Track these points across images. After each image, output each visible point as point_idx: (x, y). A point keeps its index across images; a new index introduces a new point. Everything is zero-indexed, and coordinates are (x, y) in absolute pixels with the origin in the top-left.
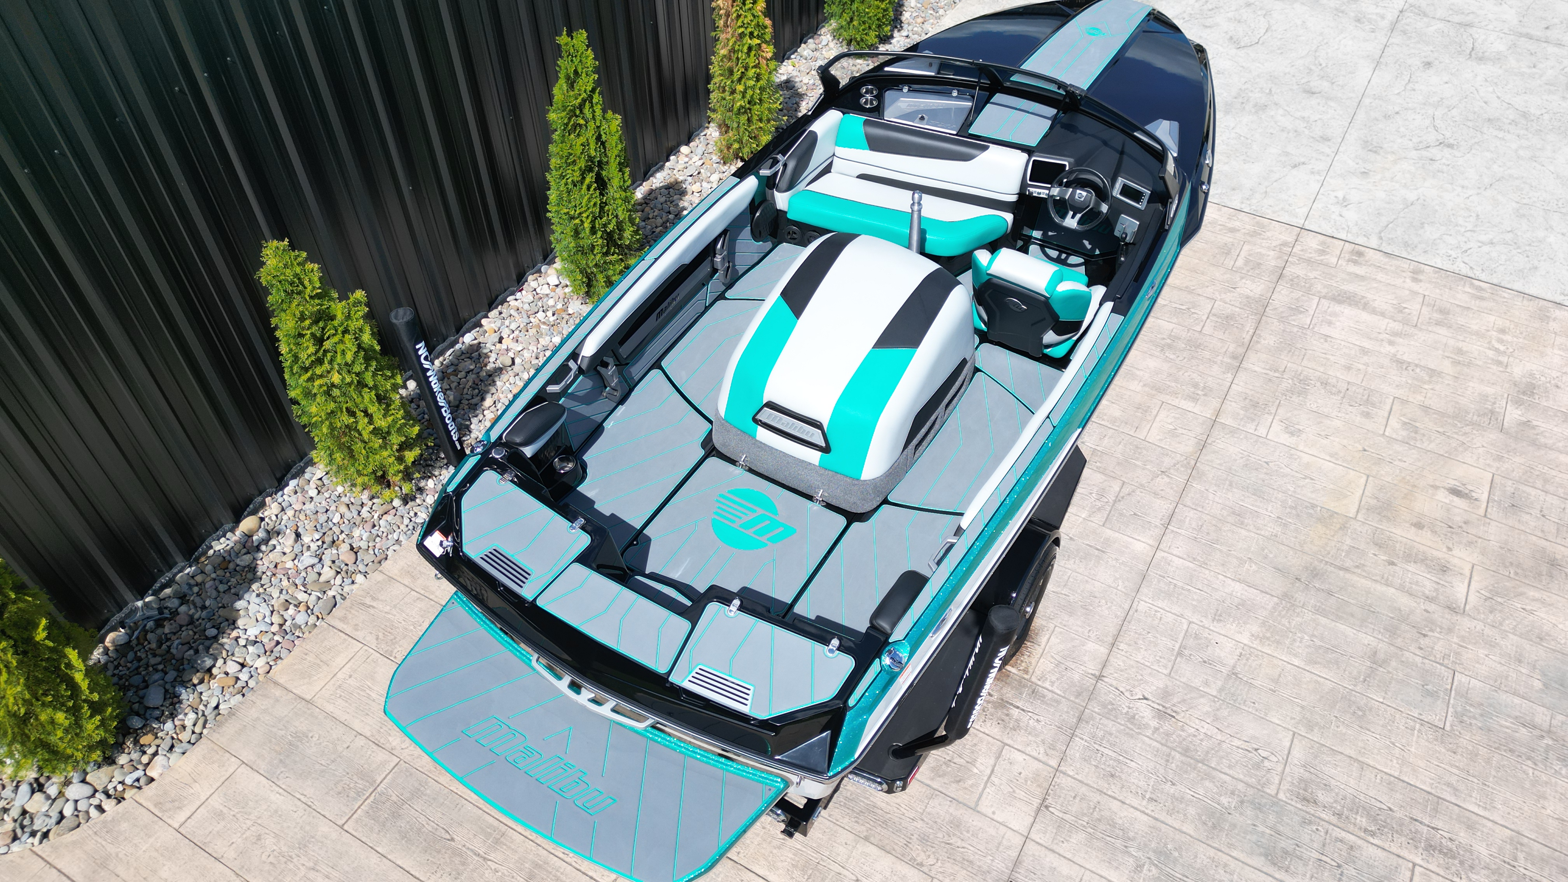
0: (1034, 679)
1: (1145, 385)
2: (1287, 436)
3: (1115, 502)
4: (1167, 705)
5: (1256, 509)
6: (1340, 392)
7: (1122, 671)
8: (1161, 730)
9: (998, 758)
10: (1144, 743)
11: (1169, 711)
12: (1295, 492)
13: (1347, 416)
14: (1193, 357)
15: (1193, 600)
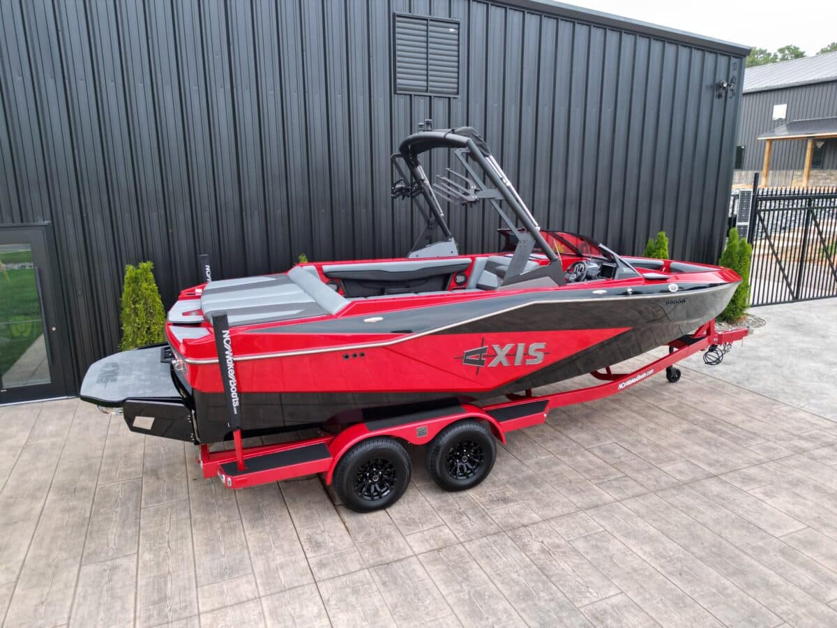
0: (489, 513)
2: (762, 495)
3: (612, 480)
4: (552, 550)
5: (704, 511)
6: (826, 493)
7: (541, 529)
8: (537, 556)
11: (551, 553)
12: (742, 514)
13: (821, 503)
15: (618, 524)
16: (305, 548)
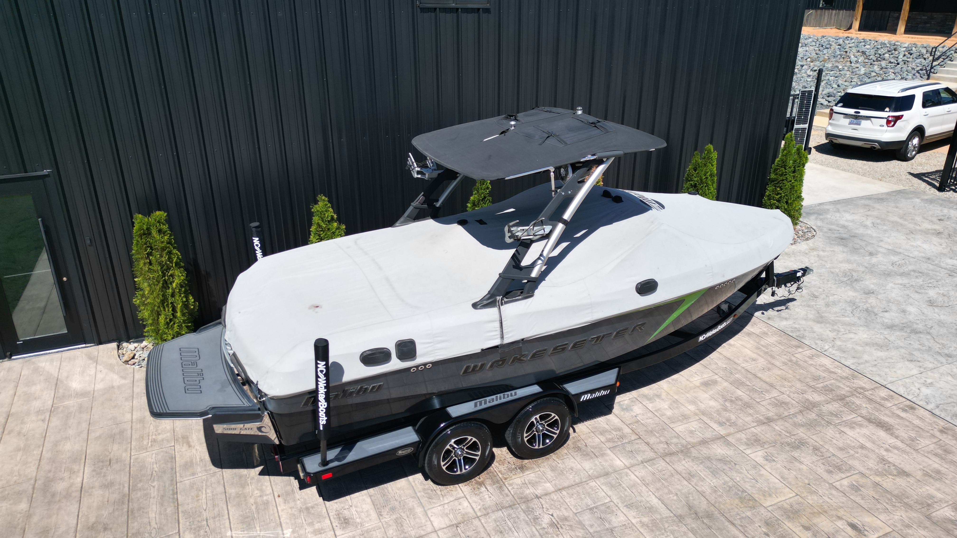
0: (506, 483)
1: (698, 409)
2: (763, 459)
3: (626, 443)
4: (560, 523)
5: (705, 478)
6: (823, 456)
7: (553, 500)
8: (546, 530)
9: (456, 500)
10: (531, 529)
11: (559, 526)
12: (739, 482)
13: (814, 467)
14: (741, 409)
15: (624, 494)
16: (334, 525)
